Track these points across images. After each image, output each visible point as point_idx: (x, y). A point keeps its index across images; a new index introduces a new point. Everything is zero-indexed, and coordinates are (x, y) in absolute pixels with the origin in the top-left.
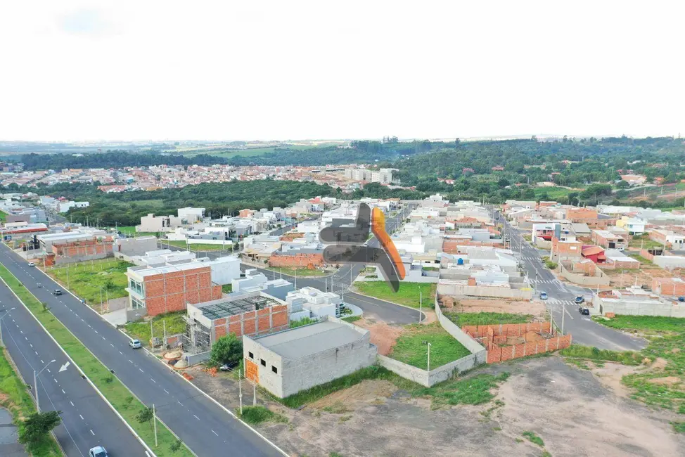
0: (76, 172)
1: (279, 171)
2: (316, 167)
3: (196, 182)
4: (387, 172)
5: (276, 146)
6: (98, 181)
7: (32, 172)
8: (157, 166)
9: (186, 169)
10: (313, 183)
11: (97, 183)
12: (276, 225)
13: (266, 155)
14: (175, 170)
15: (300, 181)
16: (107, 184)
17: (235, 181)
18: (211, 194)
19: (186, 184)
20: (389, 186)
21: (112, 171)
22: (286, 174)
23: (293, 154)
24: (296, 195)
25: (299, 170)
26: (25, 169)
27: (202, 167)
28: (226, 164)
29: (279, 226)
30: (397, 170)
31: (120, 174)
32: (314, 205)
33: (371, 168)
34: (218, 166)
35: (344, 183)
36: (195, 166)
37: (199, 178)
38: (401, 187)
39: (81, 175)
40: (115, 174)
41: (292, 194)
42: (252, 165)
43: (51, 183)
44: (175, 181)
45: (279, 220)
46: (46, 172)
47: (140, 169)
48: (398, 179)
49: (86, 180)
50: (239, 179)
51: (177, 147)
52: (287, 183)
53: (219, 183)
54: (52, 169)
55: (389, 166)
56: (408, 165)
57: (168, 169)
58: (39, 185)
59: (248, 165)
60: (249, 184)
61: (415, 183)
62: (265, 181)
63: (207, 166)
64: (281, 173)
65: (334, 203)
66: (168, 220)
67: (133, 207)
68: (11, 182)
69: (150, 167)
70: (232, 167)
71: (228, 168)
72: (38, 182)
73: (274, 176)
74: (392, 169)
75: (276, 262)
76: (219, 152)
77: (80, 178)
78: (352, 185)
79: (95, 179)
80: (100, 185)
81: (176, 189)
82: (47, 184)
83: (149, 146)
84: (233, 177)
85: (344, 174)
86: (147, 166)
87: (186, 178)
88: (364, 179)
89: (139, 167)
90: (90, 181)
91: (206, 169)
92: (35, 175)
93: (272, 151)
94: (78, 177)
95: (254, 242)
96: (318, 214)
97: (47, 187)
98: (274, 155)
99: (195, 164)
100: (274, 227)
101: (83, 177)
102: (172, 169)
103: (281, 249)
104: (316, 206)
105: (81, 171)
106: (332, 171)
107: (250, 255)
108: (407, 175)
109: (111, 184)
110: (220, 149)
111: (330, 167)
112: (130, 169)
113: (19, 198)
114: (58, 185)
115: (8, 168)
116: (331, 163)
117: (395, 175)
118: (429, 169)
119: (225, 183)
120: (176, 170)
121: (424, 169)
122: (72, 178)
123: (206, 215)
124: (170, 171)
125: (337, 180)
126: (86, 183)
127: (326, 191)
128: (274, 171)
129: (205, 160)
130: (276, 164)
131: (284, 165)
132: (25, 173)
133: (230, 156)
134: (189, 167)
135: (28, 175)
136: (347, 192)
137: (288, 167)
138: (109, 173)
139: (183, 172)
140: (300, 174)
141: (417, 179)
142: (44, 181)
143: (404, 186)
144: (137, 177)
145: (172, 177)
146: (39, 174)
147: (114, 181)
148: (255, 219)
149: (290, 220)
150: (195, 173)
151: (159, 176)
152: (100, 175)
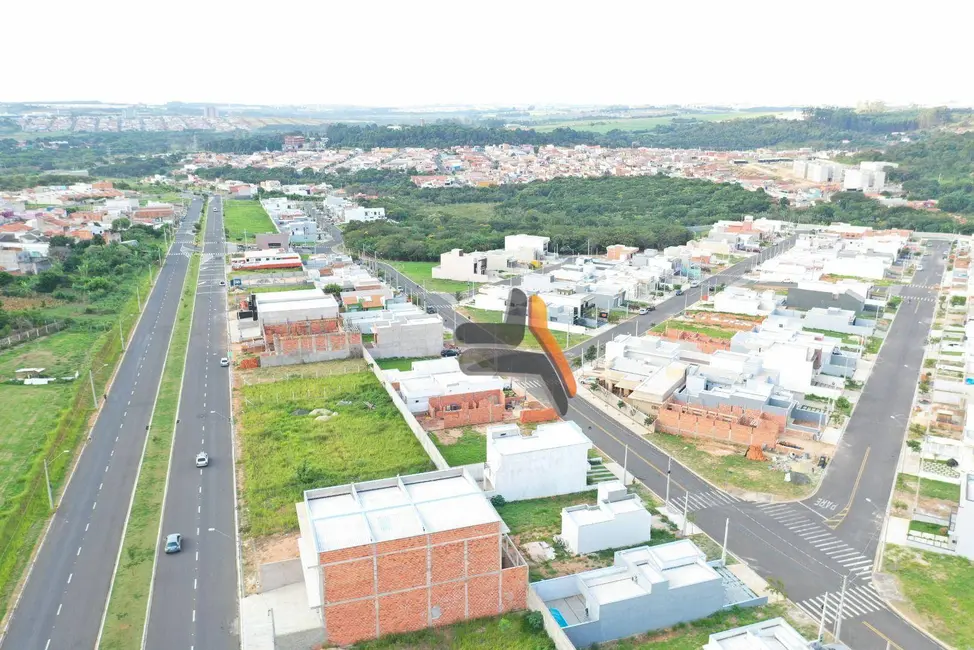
0: (388, 153)
1: (678, 159)
2: (739, 153)
3: (547, 174)
4: (874, 169)
5: (674, 115)
6: (414, 168)
7: (334, 152)
8: (497, 145)
9: (536, 151)
10: (738, 187)
11: (413, 172)
12: (671, 286)
13: (659, 129)
14: (520, 152)
15: (714, 179)
16: (424, 174)
17: (607, 176)
18: (567, 198)
19: (533, 178)
20: (882, 199)
21: (436, 153)
22: (690, 165)
23: (702, 128)
24: (705, 208)
25: (712, 158)
26: (328, 146)
27: (559, 149)
28: (597, 144)
29: (678, 287)
30: (895, 165)
31: (444, 157)
32: (741, 236)
33: (840, 159)
34: (583, 147)
35: (791, 187)
36: (550, 147)
37: (553, 167)
38: (906, 203)
39: (395, 157)
40: (439, 156)
41: (700, 206)
42: (636, 147)
43: (355, 169)
44: (518, 172)
45: (677, 274)
46: (351, 152)
47: (473, 150)
48: (897, 183)
49: (398, 164)
50: (613, 172)
51: (532, 113)
52: (691, 184)
53: (582, 179)
54: (360, 147)
55: (877, 158)
56: (915, 155)
57: (511, 152)
58: (340, 171)
59: (629, 146)
60: (629, 182)
61: (935, 192)
62: (654, 177)
63: (568, 147)
64: (680, 164)
65: (778, 229)
66: (484, 261)
67: (445, 219)
68: (307, 165)
69: (487, 148)
70: (604, 151)
71: (599, 150)
72: (339, 166)
73: (669, 168)
74: (884, 164)
75: (672, 422)
76: (590, 122)
77: (393, 161)
78: (807, 191)
79: (411, 164)
80: (416, 174)
81: (516, 186)
82: (348, 170)
83: (492, 112)
84: (604, 169)
85: (791, 167)
86: (483, 146)
87: (535, 167)
88: (830, 180)
89: (471, 146)
90: (404, 167)
91: (565, 151)
92: (337, 157)
93: (667, 122)
94: (390, 160)
95: (627, 355)
96: (748, 255)
97: (349, 174)
98: (671, 129)
99: (550, 143)
100: (667, 289)
101: (398, 160)
102: (516, 150)
103: (682, 386)
104: (745, 238)
105: (394, 151)
106: (769, 161)
107: (615, 390)
108: (913, 176)
109: (430, 173)
110: (591, 118)
111: (765, 153)
112: (459, 149)
113: (304, 193)
114: (362, 171)
115: (308, 144)
116: (764, 144)
117: (891, 176)
118: (959, 165)
119: (592, 179)
120: (523, 153)
121: (949, 165)
122: (382, 161)
123: (550, 248)
124: (513, 155)
125: (778, 180)
126: (398, 171)
127: (761, 205)
128: (670, 160)
129: (566, 137)
130: (674, 146)
131: (687, 148)
132: (327, 152)
133: (603, 130)
134: (541, 148)
135: (330, 156)
136: (798, 205)
137: (693, 152)
138: (430, 156)
139: (531, 156)
140: (713, 167)
141: (938, 185)
142: (345, 165)
143: (911, 199)
144: (466, 162)
145: (514, 165)
146: (343, 154)
147: (434, 167)
148: (632, 270)
149: (697, 272)
150: (548, 159)
151: (497, 162)
152: (419, 158)
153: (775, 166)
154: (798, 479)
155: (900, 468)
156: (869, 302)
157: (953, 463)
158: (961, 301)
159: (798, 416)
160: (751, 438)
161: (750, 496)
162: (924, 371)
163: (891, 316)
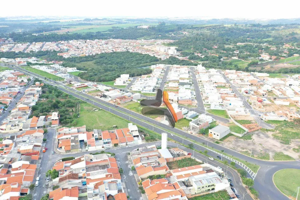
4: (174, 48)
27: (91, 41)
31: (60, 45)
35: (158, 54)
40: (57, 45)
66: (124, 81)
73: (126, 48)
88: (165, 51)
106: (149, 45)
117: (177, 51)
121: (187, 47)
122: (41, 47)
147: (59, 49)
149: (160, 79)
152: (52, 46)
153: (151, 46)
154: (196, 106)
155: (204, 104)
156: (190, 83)
157: (208, 102)
158: (201, 81)
159: (192, 100)
160: (189, 103)
161: (192, 108)
162: (201, 93)
163: (193, 85)
